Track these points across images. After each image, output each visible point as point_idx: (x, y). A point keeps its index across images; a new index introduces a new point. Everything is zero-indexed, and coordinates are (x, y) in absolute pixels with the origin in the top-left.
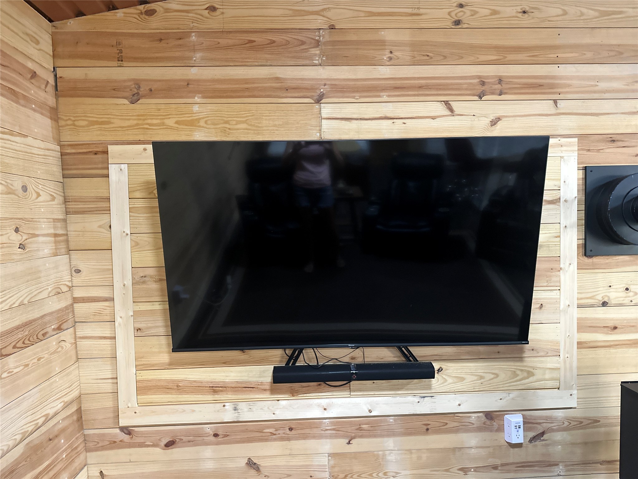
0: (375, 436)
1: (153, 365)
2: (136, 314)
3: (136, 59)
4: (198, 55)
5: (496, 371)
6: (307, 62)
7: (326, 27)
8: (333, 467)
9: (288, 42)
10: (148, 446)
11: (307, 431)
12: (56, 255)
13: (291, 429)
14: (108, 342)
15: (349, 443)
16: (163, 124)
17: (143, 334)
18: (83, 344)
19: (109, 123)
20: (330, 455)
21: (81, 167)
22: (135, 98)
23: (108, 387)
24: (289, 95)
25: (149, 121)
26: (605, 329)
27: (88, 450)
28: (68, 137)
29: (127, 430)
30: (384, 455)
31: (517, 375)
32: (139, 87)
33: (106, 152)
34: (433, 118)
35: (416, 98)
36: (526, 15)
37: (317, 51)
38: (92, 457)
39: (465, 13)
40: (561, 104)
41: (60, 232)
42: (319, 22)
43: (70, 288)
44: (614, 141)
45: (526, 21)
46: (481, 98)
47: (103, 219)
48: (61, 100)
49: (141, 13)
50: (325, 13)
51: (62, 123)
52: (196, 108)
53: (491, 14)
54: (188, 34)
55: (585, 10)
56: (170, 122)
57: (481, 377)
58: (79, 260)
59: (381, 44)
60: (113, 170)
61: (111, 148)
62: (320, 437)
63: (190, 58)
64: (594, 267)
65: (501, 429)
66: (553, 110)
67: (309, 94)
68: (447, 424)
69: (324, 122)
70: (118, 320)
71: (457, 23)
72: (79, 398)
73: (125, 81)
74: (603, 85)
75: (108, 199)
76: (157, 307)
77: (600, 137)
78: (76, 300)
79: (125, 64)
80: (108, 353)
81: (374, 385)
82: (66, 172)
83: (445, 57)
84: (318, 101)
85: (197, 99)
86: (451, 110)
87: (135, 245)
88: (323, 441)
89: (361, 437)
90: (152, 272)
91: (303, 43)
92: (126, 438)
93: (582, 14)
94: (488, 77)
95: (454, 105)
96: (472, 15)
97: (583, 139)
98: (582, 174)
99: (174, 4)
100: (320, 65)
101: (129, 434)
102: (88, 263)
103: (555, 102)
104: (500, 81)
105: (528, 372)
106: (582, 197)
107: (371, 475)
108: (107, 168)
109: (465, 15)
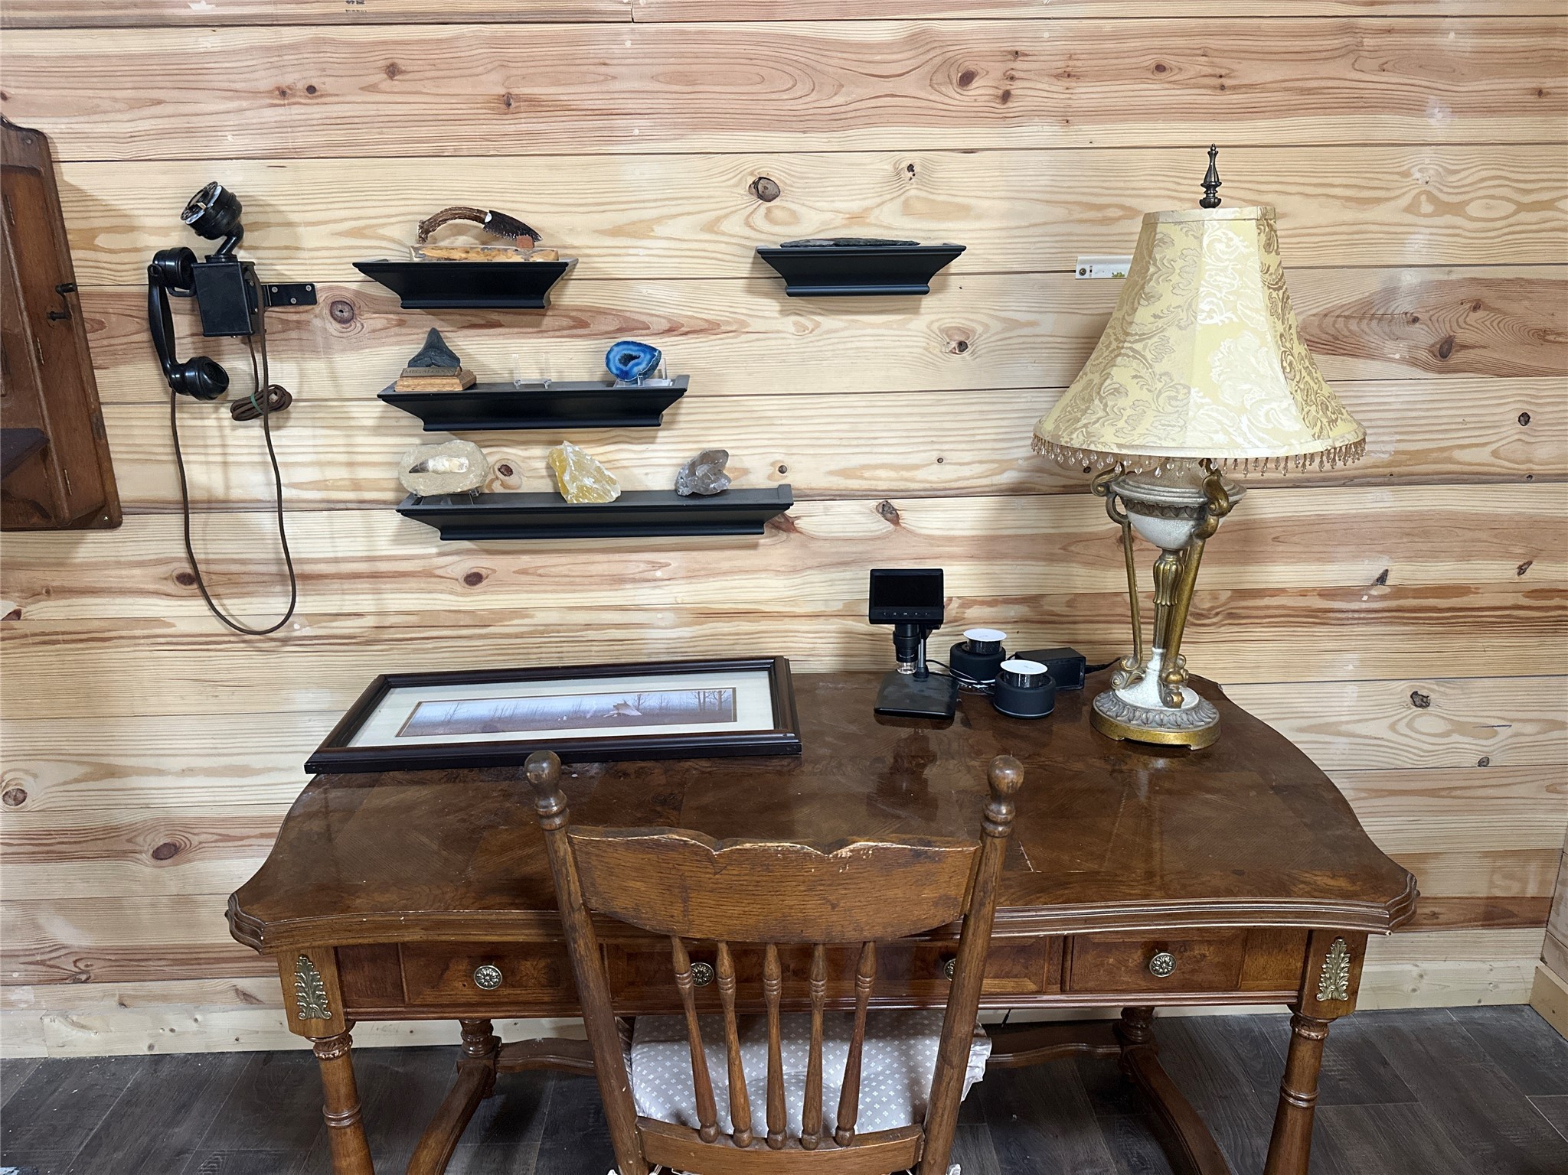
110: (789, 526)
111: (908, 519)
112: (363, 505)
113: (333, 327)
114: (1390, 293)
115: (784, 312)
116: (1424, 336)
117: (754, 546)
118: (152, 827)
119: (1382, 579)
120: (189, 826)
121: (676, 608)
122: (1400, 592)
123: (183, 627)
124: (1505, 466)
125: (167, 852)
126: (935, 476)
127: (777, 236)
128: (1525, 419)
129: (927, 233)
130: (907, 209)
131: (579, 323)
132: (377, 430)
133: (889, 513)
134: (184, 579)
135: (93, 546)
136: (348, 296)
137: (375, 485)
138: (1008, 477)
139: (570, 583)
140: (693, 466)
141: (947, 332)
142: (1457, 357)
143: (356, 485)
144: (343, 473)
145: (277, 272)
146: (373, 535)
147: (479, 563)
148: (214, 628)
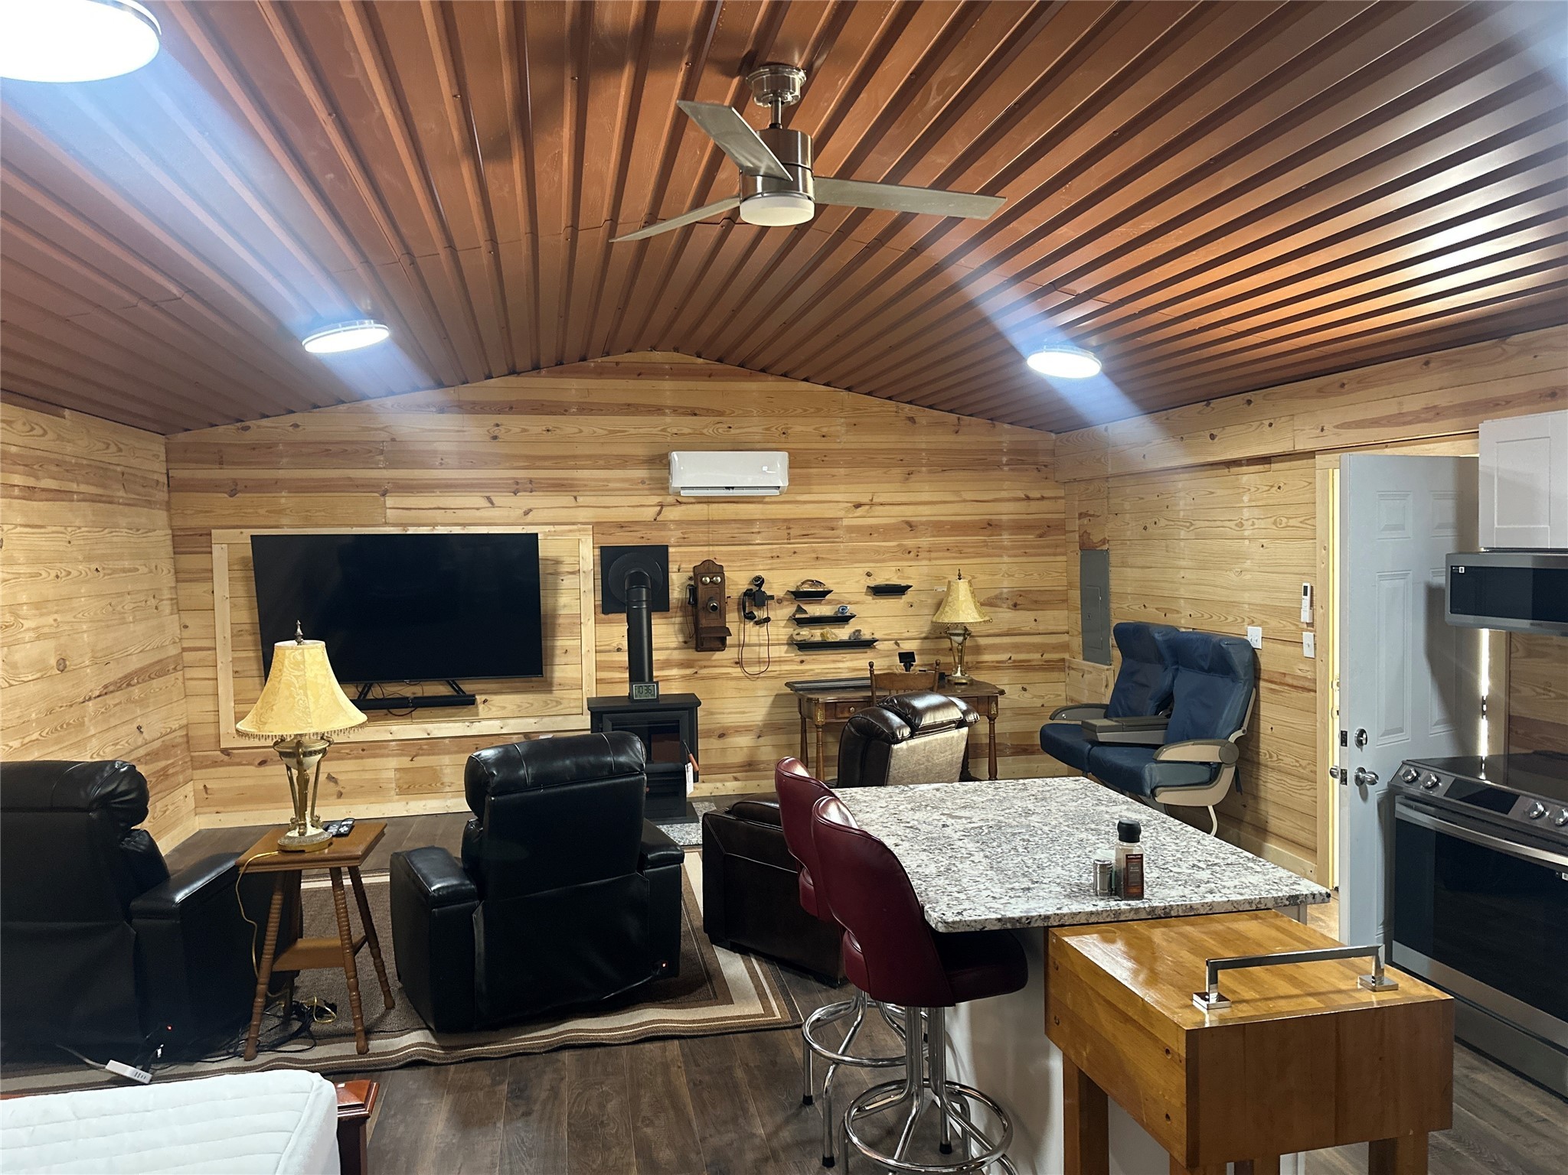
0: (433, 754)
2: (234, 661)
3: (234, 463)
4: (285, 460)
5: (531, 701)
6: (373, 466)
7: (389, 439)
8: (399, 779)
9: (357, 451)
10: (244, 765)
11: (377, 751)
12: (172, 614)
13: (363, 750)
14: (211, 682)
15: (412, 760)
16: (256, 513)
17: (240, 676)
18: (189, 683)
19: (210, 512)
20: (396, 770)
21: (189, 545)
22: (234, 492)
23: (211, 718)
24: (360, 490)
25: (243, 511)
26: (614, 670)
27: (193, 769)
28: (178, 522)
29: (226, 752)
30: (441, 769)
31: (548, 704)
32: (237, 485)
33: (210, 534)
34: (478, 509)
35: (464, 494)
36: (550, 433)
37: (381, 458)
38: (198, 774)
39: (500, 430)
40: (580, 499)
41: (174, 597)
42: (383, 436)
43: (181, 639)
44: (623, 527)
45: (549, 436)
46: (516, 494)
47: (206, 586)
48: (172, 494)
49: (238, 429)
50: (388, 429)
51: (173, 512)
52: (283, 500)
53: (522, 432)
54: (276, 444)
55: (596, 429)
56: (262, 511)
57: (519, 706)
58: (187, 618)
59: (434, 453)
60: (216, 549)
61: (213, 531)
62: (388, 756)
63: (278, 463)
64: (610, 622)
66: (573, 504)
67: (375, 490)
69: (388, 510)
70: (219, 665)
71: (495, 438)
72: (186, 726)
73: (224, 480)
74: (612, 485)
75: (212, 571)
76: (251, 654)
77: (613, 524)
78: (184, 650)
79: (225, 467)
80: (211, 691)
81: (431, 714)
82: (176, 550)
83: (486, 463)
84: (384, 495)
85: (283, 494)
86: (492, 503)
87: (233, 606)
88: (390, 759)
89: (422, 755)
90: (247, 627)
91: (370, 452)
92: (226, 758)
93: (595, 432)
94: (521, 479)
95: (494, 499)
96: (506, 432)
97: (598, 527)
98: (597, 552)
99: (265, 422)
100: (384, 468)
101: (228, 755)
102: (193, 620)
103: (575, 498)
104: (531, 482)
105: (557, 702)
106: (598, 569)
107: (430, 785)
108: (211, 547)
109: (500, 432)
110: (874, 647)
111: (901, 645)
112: (779, 644)
113: (777, 605)
114: (1001, 593)
115: (873, 599)
116: (1010, 603)
117: (865, 652)
118: (719, 728)
119: (1010, 658)
120: (728, 728)
121: (848, 668)
122: (1014, 661)
123: (734, 675)
124: (1032, 631)
125: (722, 736)
126: (907, 635)
127: (873, 584)
128: (1036, 620)
129: (904, 583)
130: (898, 578)
131: (830, 603)
132: (784, 627)
133: (897, 644)
134: (737, 663)
135: (718, 655)
136: (780, 598)
137: (782, 640)
138: (923, 635)
139: (825, 662)
140: (854, 633)
141: (907, 603)
142: (1018, 607)
143: (778, 640)
144: (776, 637)
145: (769, 593)
146: (780, 651)
147: (804, 658)
148: (742, 675)
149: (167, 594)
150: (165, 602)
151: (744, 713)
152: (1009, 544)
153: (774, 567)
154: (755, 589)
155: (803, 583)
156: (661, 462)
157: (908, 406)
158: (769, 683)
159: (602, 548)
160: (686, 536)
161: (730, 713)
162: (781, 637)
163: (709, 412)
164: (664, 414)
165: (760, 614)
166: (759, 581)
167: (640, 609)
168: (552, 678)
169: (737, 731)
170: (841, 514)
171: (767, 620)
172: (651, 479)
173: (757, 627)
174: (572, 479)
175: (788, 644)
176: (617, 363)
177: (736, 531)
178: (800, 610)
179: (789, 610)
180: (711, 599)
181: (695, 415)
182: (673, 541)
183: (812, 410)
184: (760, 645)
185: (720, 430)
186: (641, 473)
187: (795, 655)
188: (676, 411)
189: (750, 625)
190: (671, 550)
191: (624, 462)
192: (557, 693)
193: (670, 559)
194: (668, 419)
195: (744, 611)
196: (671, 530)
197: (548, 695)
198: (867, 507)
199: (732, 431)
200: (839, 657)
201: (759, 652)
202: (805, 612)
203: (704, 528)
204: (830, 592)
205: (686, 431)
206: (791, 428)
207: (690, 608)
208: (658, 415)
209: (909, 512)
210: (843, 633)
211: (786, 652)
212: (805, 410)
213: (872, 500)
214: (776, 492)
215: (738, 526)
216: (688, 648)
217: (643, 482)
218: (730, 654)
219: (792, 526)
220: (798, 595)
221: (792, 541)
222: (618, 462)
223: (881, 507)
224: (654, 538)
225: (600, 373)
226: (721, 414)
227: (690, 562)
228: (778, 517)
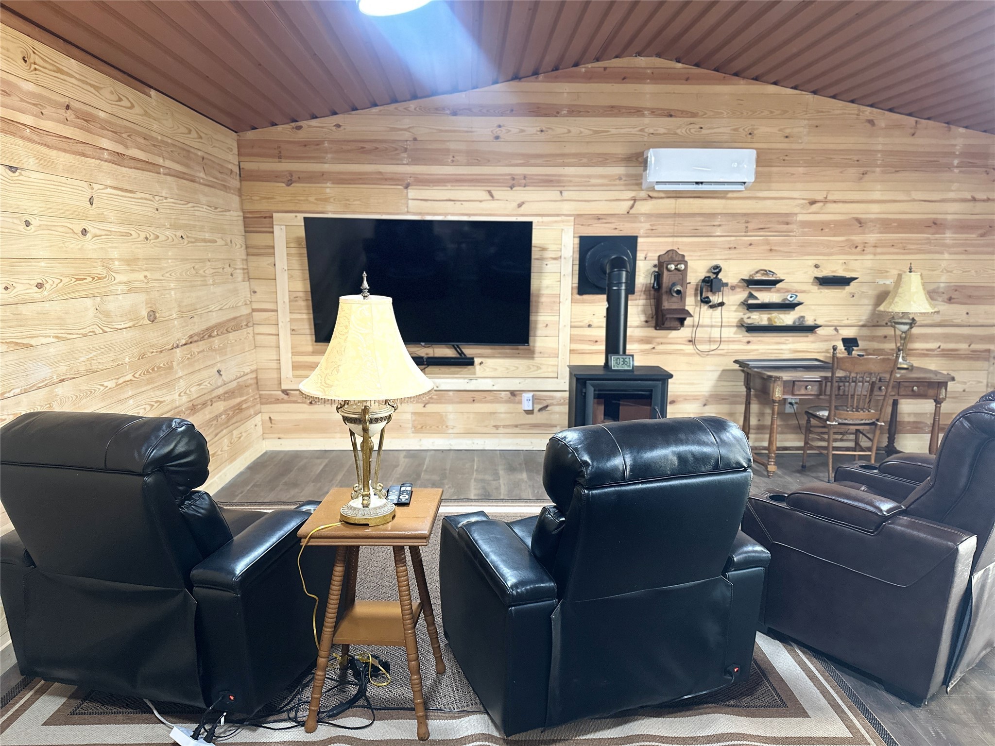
0: (441, 403)
1: (303, 353)
2: (291, 320)
3: (290, 158)
4: (329, 156)
5: (517, 365)
6: (399, 162)
7: (411, 139)
8: (414, 421)
9: (386, 149)
10: (299, 403)
12: (244, 281)
14: (274, 337)
15: (424, 406)
16: (307, 200)
17: (296, 333)
18: (258, 337)
19: (273, 198)
20: (412, 413)
21: (256, 226)
22: (290, 182)
23: (274, 365)
24: (388, 183)
25: (297, 198)
26: (589, 342)
27: (262, 404)
28: (248, 207)
29: (285, 392)
30: (446, 415)
31: (530, 368)
32: (292, 176)
33: (272, 217)
34: (481, 201)
35: (470, 188)
36: (543, 133)
37: (405, 155)
38: (265, 408)
39: (502, 131)
40: (565, 194)
41: (245, 267)
42: (407, 135)
43: (251, 302)
44: (599, 219)
45: (542, 137)
46: (512, 188)
47: (270, 260)
48: (243, 182)
49: (293, 128)
50: (411, 130)
51: (244, 197)
52: (328, 190)
53: (520, 132)
54: (322, 142)
55: (582, 130)
56: (312, 199)
57: (507, 369)
58: (255, 285)
59: (447, 151)
60: (276, 229)
61: (275, 215)
63: (324, 158)
64: (583, 302)
65: (520, 402)
66: (559, 198)
67: (400, 183)
68: (486, 397)
69: (410, 201)
70: (280, 324)
71: (497, 138)
72: (256, 370)
73: (283, 171)
74: (593, 181)
75: (273, 247)
76: (305, 316)
77: (591, 216)
78: (254, 310)
79: (283, 160)
80: (274, 344)
81: (440, 371)
82: (247, 229)
83: (489, 161)
84: (406, 188)
85: (328, 185)
86: (492, 196)
87: (291, 277)
88: (408, 404)
89: (432, 403)
90: (301, 294)
91: (396, 149)
92: (286, 397)
93: (581, 132)
94: (517, 175)
95: (494, 193)
96: (507, 133)
97: (579, 218)
98: (577, 241)
99: (314, 123)
100: (407, 164)
101: (287, 394)
102: (261, 288)
103: (561, 192)
104: (525, 178)
105: (538, 367)
106: (577, 256)
107: (438, 427)
108: (273, 228)
109: (501, 132)
110: (816, 333)
111: (840, 332)
112: (729, 326)
113: (731, 291)
114: (938, 288)
115: (819, 289)
116: (946, 297)
117: (807, 336)
119: (939, 347)
121: (790, 350)
122: (943, 350)
123: (687, 351)
124: (965, 324)
126: (846, 322)
127: (820, 275)
128: (967, 313)
129: (848, 275)
130: (844, 270)
131: (778, 291)
132: (735, 311)
133: (836, 330)
134: (690, 341)
135: (674, 334)
136: (734, 285)
137: (734, 322)
138: (861, 323)
139: (768, 344)
140: (799, 318)
141: (851, 293)
142: (952, 301)
143: (729, 322)
144: (728, 319)
145: (724, 281)
146: (730, 333)
147: (750, 339)
148: (694, 351)
149: (239, 265)
150: (238, 271)
151: (692, 384)
152: (952, 242)
153: (731, 257)
154: (713, 276)
155: (757, 272)
156: (639, 160)
157: (869, 109)
158: (716, 360)
159: (582, 238)
160: (654, 228)
161: (681, 384)
162: (731, 320)
163: (684, 113)
164: (643, 116)
165: (715, 299)
166: (717, 270)
167: (619, 291)
168: (534, 347)
169: (686, 399)
170: (797, 210)
171: (722, 304)
172: (627, 175)
173: (711, 310)
174: (560, 176)
175: (737, 326)
176: (605, 69)
177: (699, 224)
178: (751, 296)
179: (741, 295)
180: (674, 284)
181: (671, 116)
182: (642, 232)
183: (778, 112)
184: (712, 326)
185: (692, 131)
186: (620, 170)
187: (744, 336)
188: (654, 112)
189: (705, 308)
190: (640, 240)
191: (603, 160)
192: (538, 360)
193: (639, 248)
194: (646, 120)
195: (701, 295)
196: (641, 222)
197: (531, 361)
198: (821, 204)
199: (704, 131)
200: (783, 339)
201: (710, 333)
202: (756, 298)
203: (670, 221)
204: (781, 281)
205: (662, 131)
206: (757, 129)
207: (652, 292)
208: (638, 116)
209: (857, 210)
210: (787, 318)
211: (735, 333)
212: (771, 112)
213: (826, 198)
214: (741, 188)
215: (701, 219)
216: (648, 327)
217: (620, 179)
218: (684, 333)
219: (749, 220)
220: (750, 282)
221: (749, 234)
222: (600, 159)
223: (834, 205)
224: (624, 229)
225: (590, 77)
226: (694, 115)
227: (656, 251)
228: (739, 211)
